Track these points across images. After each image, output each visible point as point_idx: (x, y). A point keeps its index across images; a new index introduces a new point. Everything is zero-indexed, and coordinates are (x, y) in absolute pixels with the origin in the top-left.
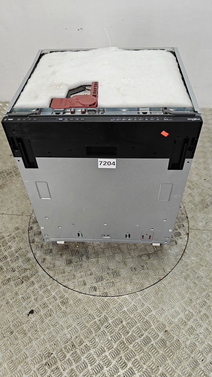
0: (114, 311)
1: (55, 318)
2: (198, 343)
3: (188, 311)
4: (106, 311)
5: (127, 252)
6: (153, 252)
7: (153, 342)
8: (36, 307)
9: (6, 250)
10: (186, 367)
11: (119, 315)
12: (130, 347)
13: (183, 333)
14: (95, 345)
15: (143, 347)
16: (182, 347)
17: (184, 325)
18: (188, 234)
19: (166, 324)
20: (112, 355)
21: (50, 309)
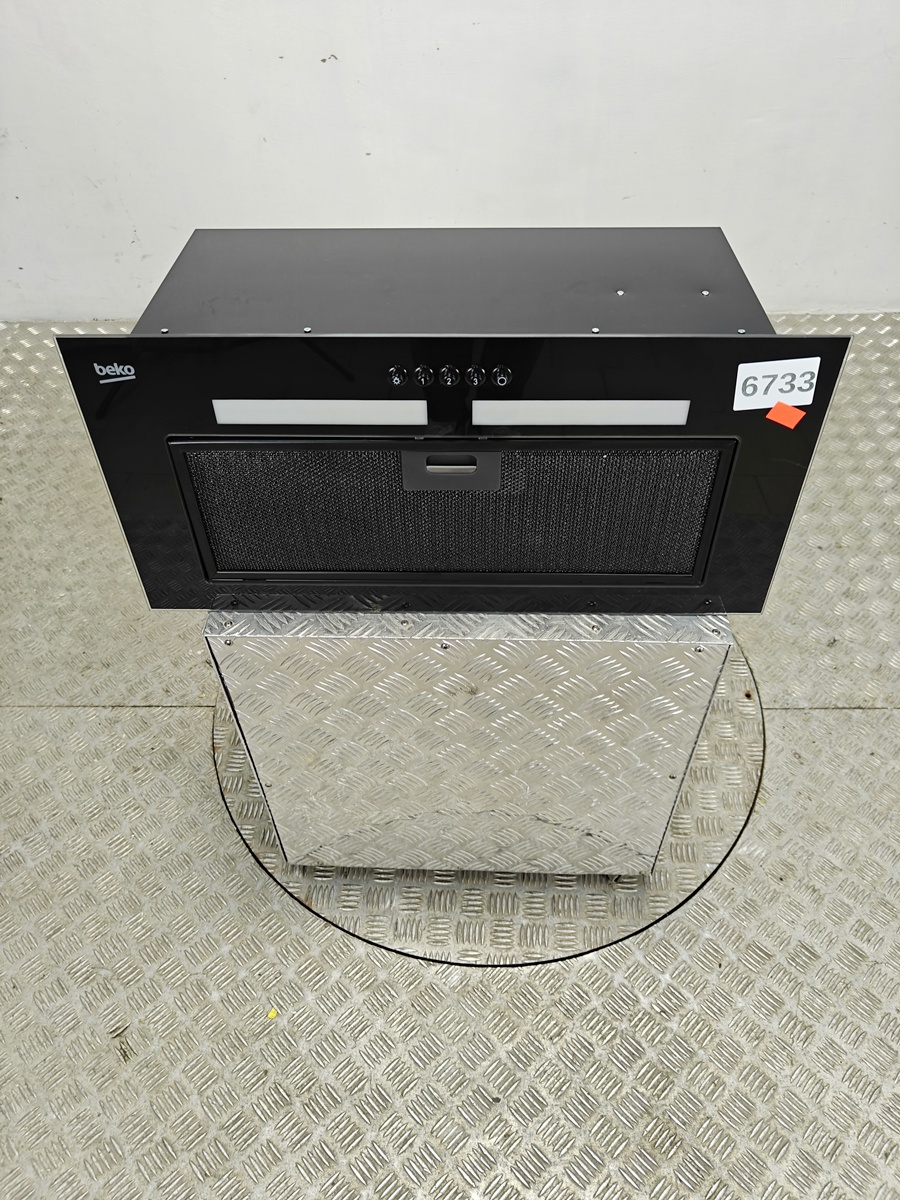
2: (860, 1095)
3: (810, 990)
4: (530, 1017)
7: (710, 1109)
9: (139, 833)
10: (835, 1185)
16: (809, 1115)
17: (802, 1036)
19: (745, 1038)
20: (576, 1174)
21: (332, 1031)
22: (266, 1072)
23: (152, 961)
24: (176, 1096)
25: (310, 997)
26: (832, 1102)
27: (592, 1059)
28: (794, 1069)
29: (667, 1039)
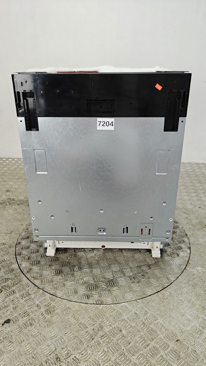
0: (111, 319)
1: (36, 327)
3: (202, 319)
4: (101, 319)
5: (124, 263)
6: (154, 263)
7: (162, 353)
8: (14, 316)
11: (117, 324)
12: (132, 360)
13: (200, 343)
14: (86, 358)
15: (150, 359)
16: (201, 358)
17: (199, 333)
18: (190, 248)
19: (177, 332)
21: (32, 318)
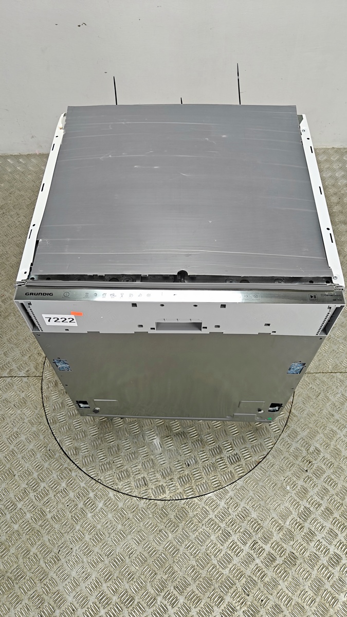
22: (72, 549)
23: (20, 500)
24: (34, 560)
25: (89, 515)
26: (308, 556)
27: (209, 541)
28: (294, 542)
29: (241, 531)
